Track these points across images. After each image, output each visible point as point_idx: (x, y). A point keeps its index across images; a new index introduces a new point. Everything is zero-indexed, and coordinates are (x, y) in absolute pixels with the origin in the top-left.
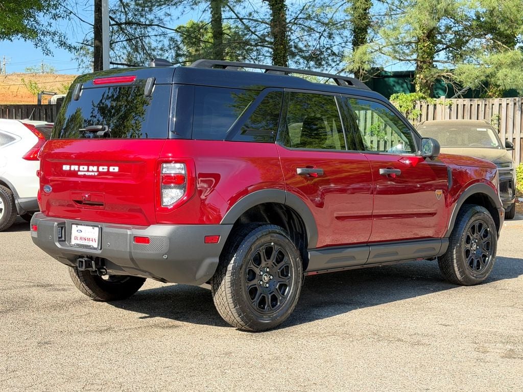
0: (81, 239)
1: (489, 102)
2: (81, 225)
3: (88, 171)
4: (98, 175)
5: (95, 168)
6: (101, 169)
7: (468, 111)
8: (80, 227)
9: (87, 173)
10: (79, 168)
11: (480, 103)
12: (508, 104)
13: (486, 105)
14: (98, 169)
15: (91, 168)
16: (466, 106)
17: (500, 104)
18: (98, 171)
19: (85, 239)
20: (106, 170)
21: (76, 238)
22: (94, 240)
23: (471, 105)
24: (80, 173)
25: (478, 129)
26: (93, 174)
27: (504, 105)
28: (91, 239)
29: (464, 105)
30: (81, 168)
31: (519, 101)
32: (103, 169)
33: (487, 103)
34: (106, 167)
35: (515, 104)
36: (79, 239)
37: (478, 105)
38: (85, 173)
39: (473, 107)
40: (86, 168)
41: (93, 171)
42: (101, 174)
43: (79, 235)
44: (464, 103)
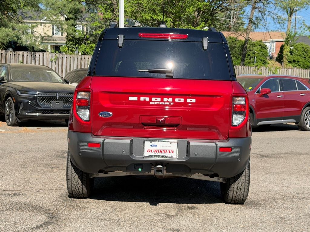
1: (17, 53)
5: (171, 100)
6: (177, 100)
7: (4, 58)
9: (161, 103)
10: (150, 99)
11: (12, 54)
12: (27, 55)
13: (15, 55)
16: (3, 55)
17: (23, 55)
18: (174, 102)
20: (182, 101)
21: (150, 151)
22: (171, 152)
23: (6, 54)
24: (151, 103)
25: (47, 71)
26: (168, 103)
27: (25, 55)
28: (168, 151)
29: (2, 54)
30: (153, 99)
31: (33, 54)
32: (179, 100)
33: (16, 54)
35: (31, 56)
36: (153, 151)
37: (10, 54)
38: (158, 103)
39: (7, 55)
40: (159, 99)
41: (168, 101)
44: (2, 53)
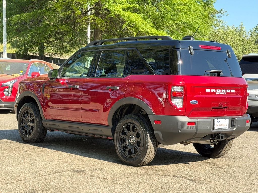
0: (220, 125)
2: (219, 119)
3: (221, 92)
4: (226, 94)
8: (219, 120)
9: (221, 93)
10: (216, 91)
14: (226, 91)
15: (223, 91)
18: (226, 92)
19: (222, 125)
20: (229, 92)
21: (217, 125)
22: (226, 125)
24: (217, 93)
26: (224, 93)
30: (217, 90)
32: (228, 91)
34: (229, 90)
36: (218, 125)
40: (220, 91)
42: (228, 93)
43: (219, 124)
